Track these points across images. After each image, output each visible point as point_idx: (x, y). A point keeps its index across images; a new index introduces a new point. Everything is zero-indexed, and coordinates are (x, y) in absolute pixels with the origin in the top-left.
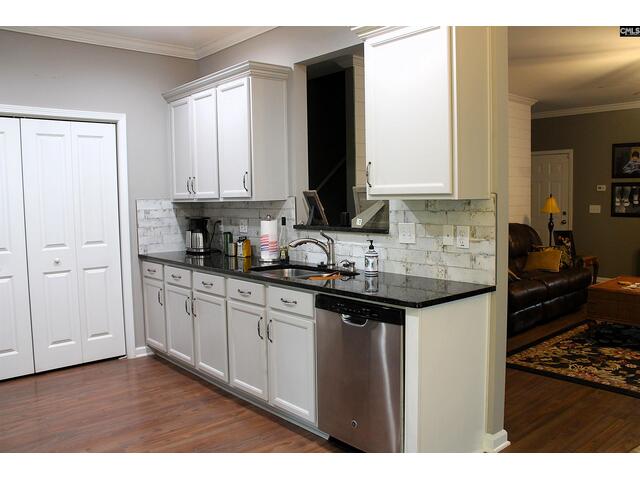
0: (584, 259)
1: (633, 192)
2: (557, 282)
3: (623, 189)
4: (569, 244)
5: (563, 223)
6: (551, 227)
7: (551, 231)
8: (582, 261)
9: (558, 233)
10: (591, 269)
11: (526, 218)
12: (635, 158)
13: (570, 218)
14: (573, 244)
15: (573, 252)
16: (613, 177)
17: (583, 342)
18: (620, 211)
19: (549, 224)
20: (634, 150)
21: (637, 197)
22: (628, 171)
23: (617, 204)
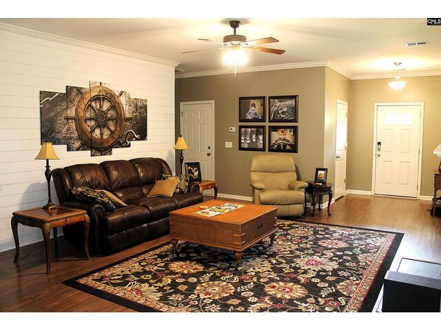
1: (252, 133)
3: (246, 131)
4: (196, 173)
5: (208, 154)
6: (181, 160)
12: (253, 108)
13: (213, 151)
16: (240, 121)
20: (252, 101)
21: (254, 136)
22: (249, 117)
23: (243, 141)
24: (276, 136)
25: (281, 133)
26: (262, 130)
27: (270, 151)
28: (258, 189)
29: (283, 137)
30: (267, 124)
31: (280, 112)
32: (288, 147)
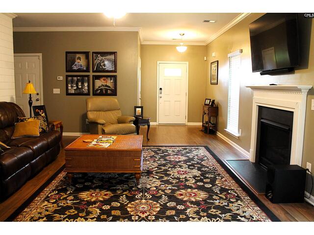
0: (55, 124)
1: (78, 81)
2: (39, 145)
3: (72, 79)
4: (43, 115)
5: (37, 100)
6: (30, 103)
7: (30, 106)
8: (53, 125)
9: (35, 107)
10: (59, 130)
11: (12, 98)
12: (79, 61)
13: (41, 97)
14: (46, 114)
15: (46, 119)
16: (67, 71)
17: (65, 191)
18: (71, 92)
19: (29, 101)
20: (78, 56)
21: (80, 84)
22: (75, 68)
23: (70, 88)
24: (99, 83)
25: (103, 81)
26: (87, 78)
27: (94, 95)
28: (101, 124)
29: (104, 84)
30: (91, 74)
31: (102, 64)
32: (109, 92)
